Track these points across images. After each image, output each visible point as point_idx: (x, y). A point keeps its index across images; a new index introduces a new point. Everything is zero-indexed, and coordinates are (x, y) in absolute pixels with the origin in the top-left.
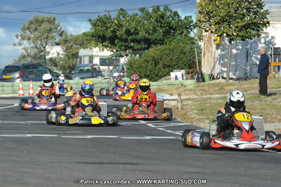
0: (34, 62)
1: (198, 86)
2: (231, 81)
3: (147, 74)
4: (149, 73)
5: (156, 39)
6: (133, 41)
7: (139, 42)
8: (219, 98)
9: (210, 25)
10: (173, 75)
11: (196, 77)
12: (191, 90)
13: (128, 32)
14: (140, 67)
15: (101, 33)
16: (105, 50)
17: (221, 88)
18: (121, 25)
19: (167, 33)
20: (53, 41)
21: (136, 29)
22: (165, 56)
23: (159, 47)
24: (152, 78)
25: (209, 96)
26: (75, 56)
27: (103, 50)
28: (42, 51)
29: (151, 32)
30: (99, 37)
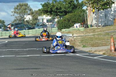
0: (20, 22)
1: (85, 30)
2: (99, 27)
3: (65, 26)
4: (66, 25)
5: (69, 11)
6: (59, 12)
7: (62, 12)
8: (92, 35)
9: (90, 4)
10: (75, 25)
11: (85, 26)
12: (82, 32)
13: (57, 9)
14: (62, 23)
15: (46, 10)
16: (48, 16)
17: (94, 31)
18: (54, 6)
19: (73, 8)
20: (27, 13)
21: (60, 7)
22: (72, 18)
23: (70, 14)
24: (67, 27)
25: (88, 34)
26: (37, 19)
27: (47, 16)
28: (23, 18)
29: (67, 8)
30: (45, 11)
